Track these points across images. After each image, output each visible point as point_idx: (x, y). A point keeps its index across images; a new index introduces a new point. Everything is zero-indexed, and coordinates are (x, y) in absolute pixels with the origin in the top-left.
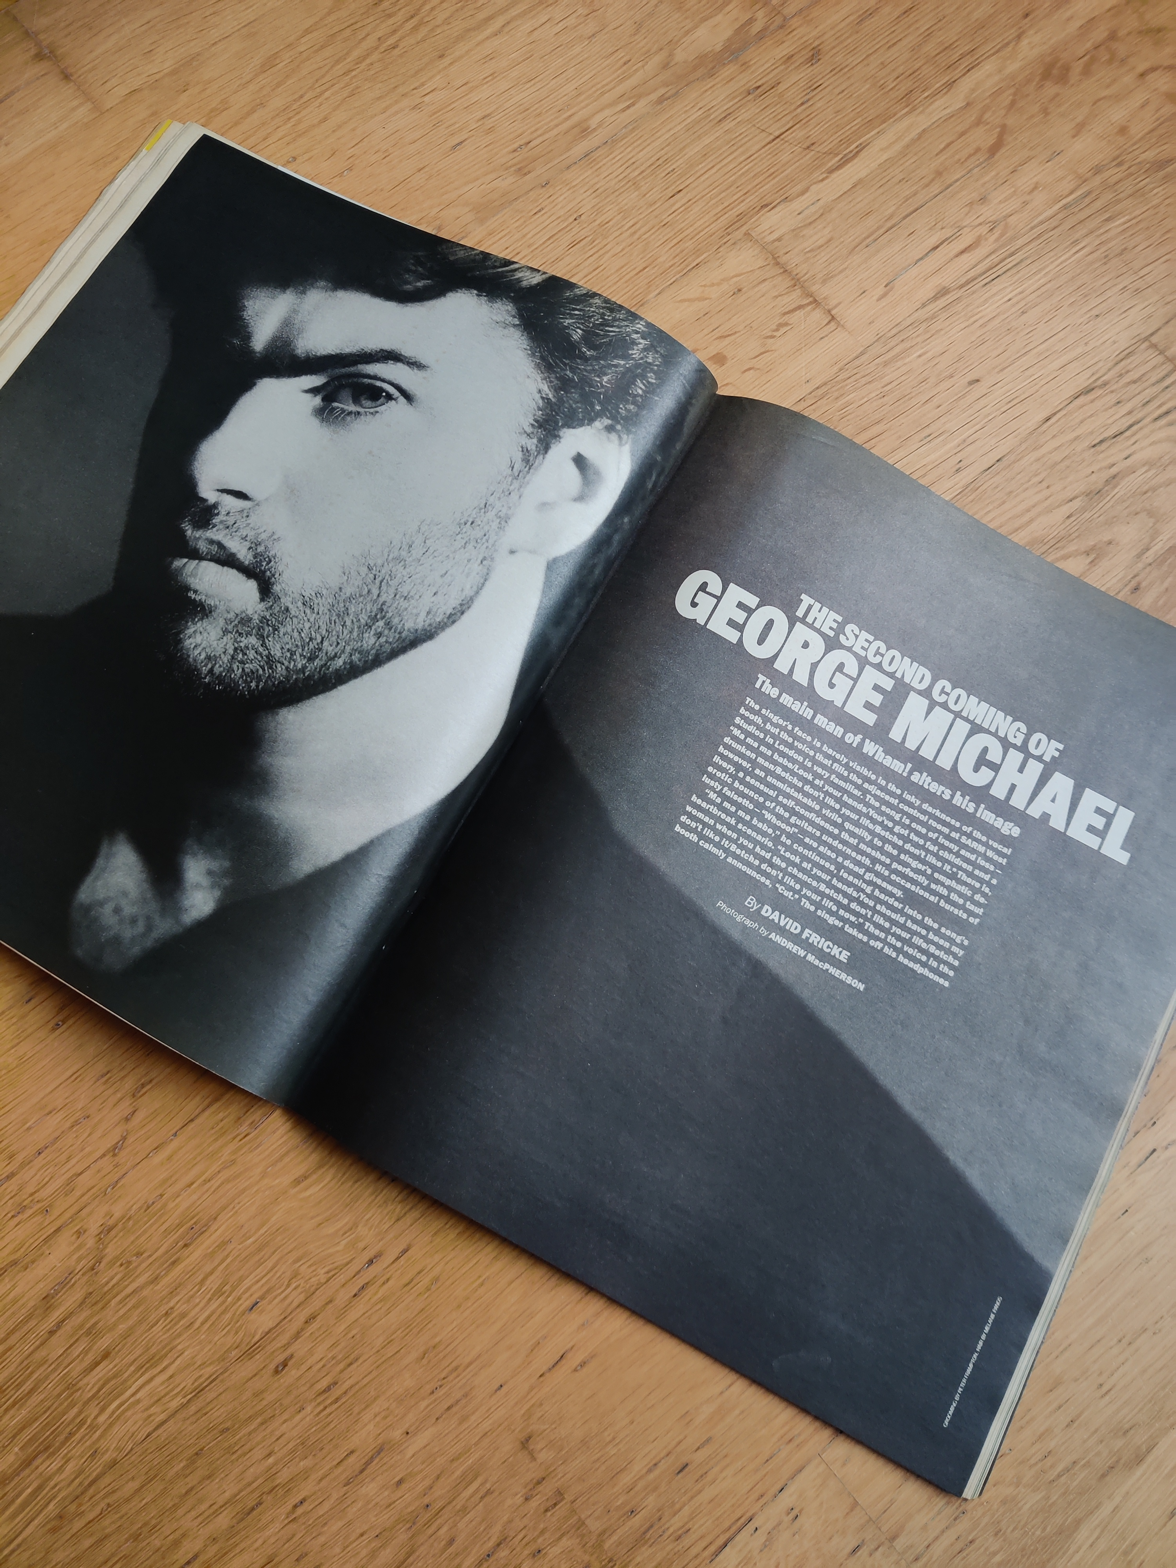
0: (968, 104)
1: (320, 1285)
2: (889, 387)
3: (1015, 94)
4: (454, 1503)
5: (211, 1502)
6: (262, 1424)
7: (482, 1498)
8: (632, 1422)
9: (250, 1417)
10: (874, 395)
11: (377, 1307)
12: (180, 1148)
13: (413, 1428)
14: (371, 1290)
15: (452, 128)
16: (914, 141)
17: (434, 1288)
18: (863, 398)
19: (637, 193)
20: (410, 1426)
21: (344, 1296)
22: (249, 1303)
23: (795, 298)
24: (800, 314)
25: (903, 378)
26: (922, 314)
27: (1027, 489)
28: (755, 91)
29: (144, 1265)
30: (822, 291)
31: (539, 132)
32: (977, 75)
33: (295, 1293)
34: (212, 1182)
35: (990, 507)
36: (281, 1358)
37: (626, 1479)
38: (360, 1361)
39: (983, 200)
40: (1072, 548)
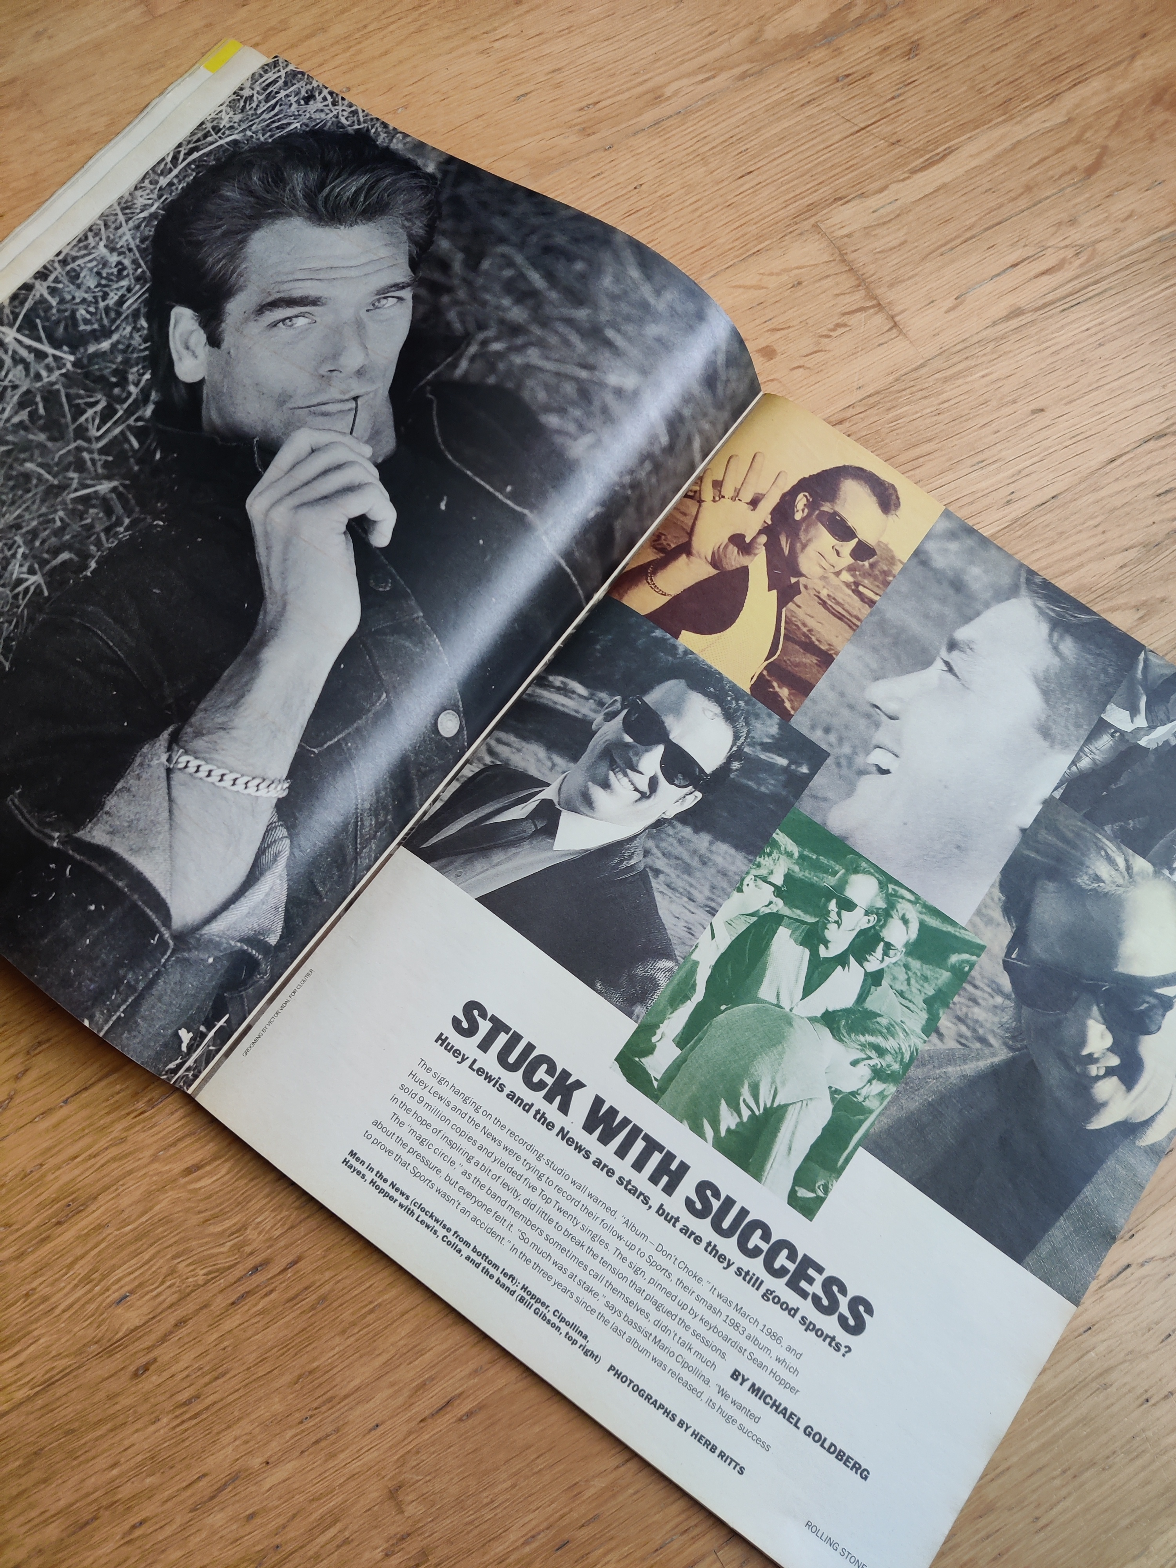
0: (1070, 120)
1: (197, 1287)
2: (946, 405)
3: (1121, 116)
4: (307, 1548)
5: (43, 1510)
6: (112, 1430)
7: (339, 1547)
8: (514, 1486)
9: (100, 1421)
10: (929, 410)
11: (254, 1320)
12: (69, 1117)
13: (275, 1457)
14: (252, 1299)
15: (519, 78)
16: (1007, 151)
17: (319, 1307)
18: (916, 413)
19: (704, 169)
20: (271, 1456)
21: (220, 1303)
22: (116, 1296)
23: (857, 298)
24: (861, 316)
25: (962, 397)
26: (991, 332)
27: (1080, 531)
28: (845, 79)
29: (12, 1238)
30: (888, 295)
31: (609, 94)
32: (1083, 91)
33: (169, 1292)
34: (98, 1158)
35: (1039, 546)
36: (144, 1360)
37: (499, 1548)
38: (228, 1376)
39: (1073, 222)
40: (1121, 600)
